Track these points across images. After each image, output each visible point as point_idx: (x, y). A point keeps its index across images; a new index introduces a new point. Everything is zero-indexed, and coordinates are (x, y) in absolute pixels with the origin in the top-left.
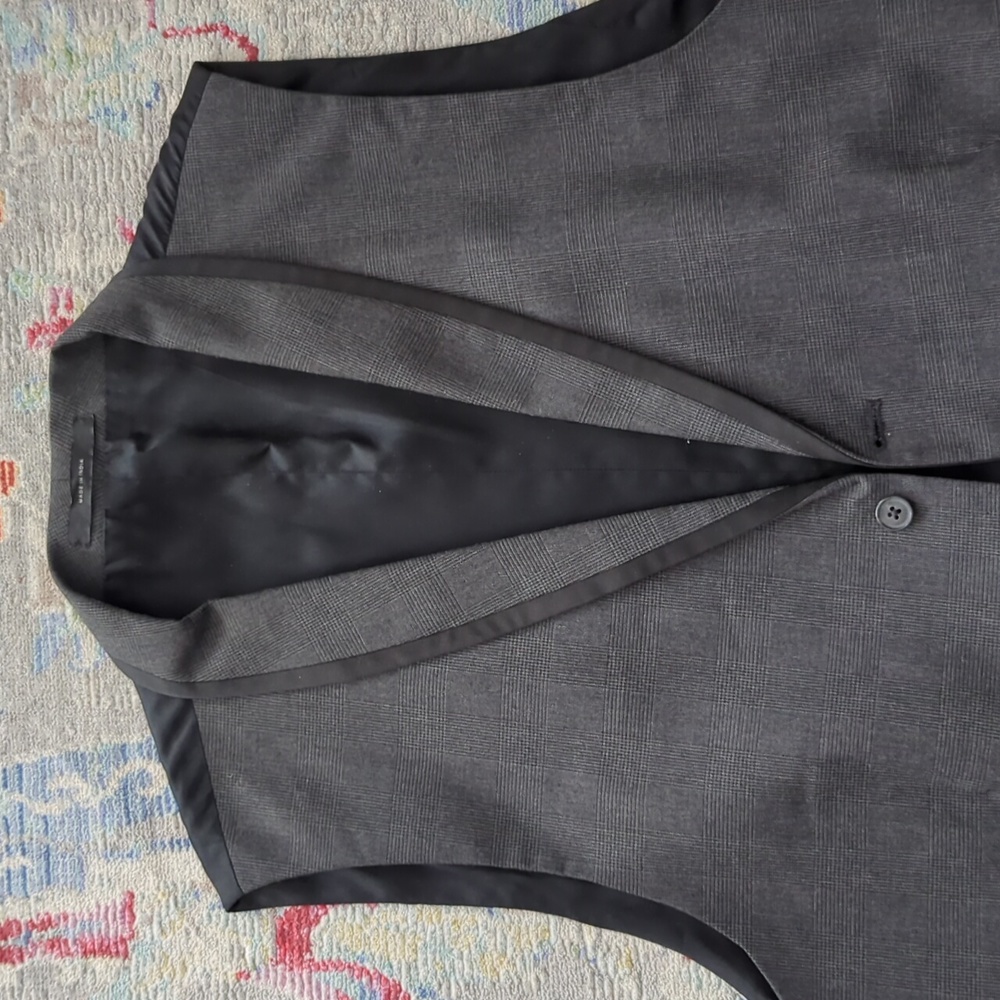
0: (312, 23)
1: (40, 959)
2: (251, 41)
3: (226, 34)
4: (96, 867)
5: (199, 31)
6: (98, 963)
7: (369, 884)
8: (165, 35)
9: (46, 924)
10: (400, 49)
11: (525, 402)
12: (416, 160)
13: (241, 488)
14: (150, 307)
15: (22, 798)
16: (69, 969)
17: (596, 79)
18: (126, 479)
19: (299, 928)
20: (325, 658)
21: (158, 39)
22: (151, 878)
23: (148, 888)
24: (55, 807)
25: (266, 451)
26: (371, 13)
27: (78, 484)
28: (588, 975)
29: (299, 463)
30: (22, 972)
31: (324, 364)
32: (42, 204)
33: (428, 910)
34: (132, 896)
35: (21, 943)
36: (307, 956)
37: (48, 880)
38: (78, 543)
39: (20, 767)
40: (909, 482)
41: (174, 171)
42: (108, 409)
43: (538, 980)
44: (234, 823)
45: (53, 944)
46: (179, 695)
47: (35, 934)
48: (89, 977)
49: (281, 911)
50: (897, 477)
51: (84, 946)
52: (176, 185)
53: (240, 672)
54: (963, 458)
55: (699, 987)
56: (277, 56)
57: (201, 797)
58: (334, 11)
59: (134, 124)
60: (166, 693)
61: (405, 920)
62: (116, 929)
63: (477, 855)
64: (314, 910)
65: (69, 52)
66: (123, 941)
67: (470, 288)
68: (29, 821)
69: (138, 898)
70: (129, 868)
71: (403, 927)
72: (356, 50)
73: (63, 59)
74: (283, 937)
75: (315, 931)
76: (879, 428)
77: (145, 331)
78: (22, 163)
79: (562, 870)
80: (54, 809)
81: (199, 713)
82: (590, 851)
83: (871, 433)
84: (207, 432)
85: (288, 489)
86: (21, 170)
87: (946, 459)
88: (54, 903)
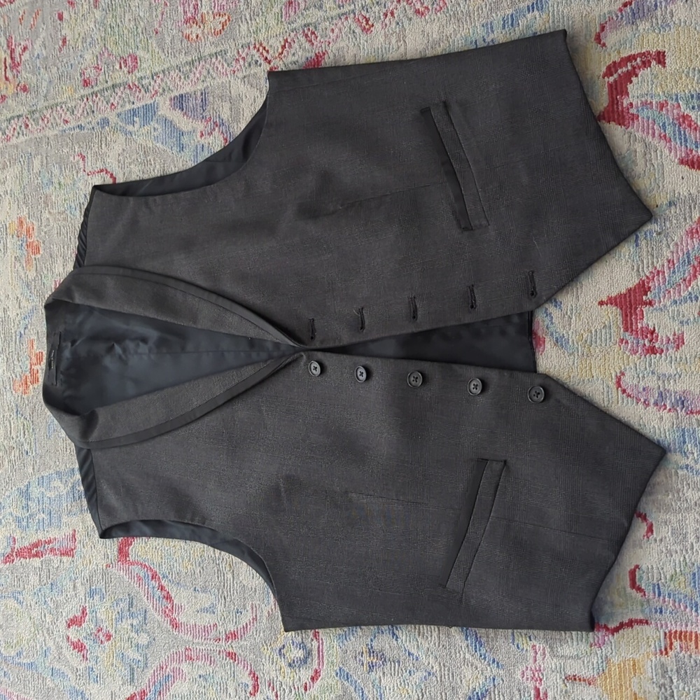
0: (132, 166)
1: (47, 556)
2: (114, 175)
3: (106, 173)
4: (65, 519)
5: (98, 172)
6: (65, 559)
7: (146, 529)
8: (88, 175)
9: (50, 542)
10: (159, 175)
11: (195, 323)
12: (161, 222)
13: (108, 361)
14: (73, 288)
15: (43, 490)
16: (56, 560)
17: (215, 185)
18: (67, 359)
19: (125, 546)
20: (130, 432)
21: (86, 177)
22: (81, 524)
23: (80, 528)
24: (52, 493)
25: (113, 345)
26: (150, 161)
27: (51, 361)
28: (216, 571)
29: (124, 350)
30: (42, 561)
31: (127, 309)
32: (52, 246)
33: (166, 540)
34: (75, 531)
35: (42, 549)
36: (128, 559)
37: (50, 524)
38: (52, 384)
39: (43, 477)
40: (320, 355)
41: (85, 231)
42: (65, 329)
43: (200, 572)
44: (102, 501)
45: (52, 550)
46: (85, 447)
47: (46, 546)
48: (62, 564)
49: (120, 539)
50: (316, 353)
51: (61, 551)
52: (86, 237)
53: (103, 438)
54: (337, 344)
55: (253, 578)
56: (121, 181)
57: (92, 490)
58: (139, 160)
59: (78, 212)
60: (82, 446)
61: (159, 545)
62: (71, 545)
63: (175, 517)
64: (130, 539)
65: (59, 184)
66: (72, 550)
67: (179, 275)
68: (45, 499)
69: (77, 532)
70: (75, 519)
71: (158, 547)
72: (146, 177)
73: (58, 186)
74: (120, 551)
75: (131, 548)
76: (313, 331)
77: (72, 298)
78: (46, 230)
79: (204, 523)
80: (52, 495)
81: (93, 454)
82: (214, 516)
83: (310, 334)
84: (95, 338)
85: (123, 361)
86: (45, 233)
87: (331, 345)
88: (53, 534)
